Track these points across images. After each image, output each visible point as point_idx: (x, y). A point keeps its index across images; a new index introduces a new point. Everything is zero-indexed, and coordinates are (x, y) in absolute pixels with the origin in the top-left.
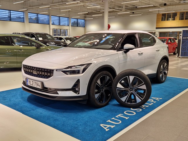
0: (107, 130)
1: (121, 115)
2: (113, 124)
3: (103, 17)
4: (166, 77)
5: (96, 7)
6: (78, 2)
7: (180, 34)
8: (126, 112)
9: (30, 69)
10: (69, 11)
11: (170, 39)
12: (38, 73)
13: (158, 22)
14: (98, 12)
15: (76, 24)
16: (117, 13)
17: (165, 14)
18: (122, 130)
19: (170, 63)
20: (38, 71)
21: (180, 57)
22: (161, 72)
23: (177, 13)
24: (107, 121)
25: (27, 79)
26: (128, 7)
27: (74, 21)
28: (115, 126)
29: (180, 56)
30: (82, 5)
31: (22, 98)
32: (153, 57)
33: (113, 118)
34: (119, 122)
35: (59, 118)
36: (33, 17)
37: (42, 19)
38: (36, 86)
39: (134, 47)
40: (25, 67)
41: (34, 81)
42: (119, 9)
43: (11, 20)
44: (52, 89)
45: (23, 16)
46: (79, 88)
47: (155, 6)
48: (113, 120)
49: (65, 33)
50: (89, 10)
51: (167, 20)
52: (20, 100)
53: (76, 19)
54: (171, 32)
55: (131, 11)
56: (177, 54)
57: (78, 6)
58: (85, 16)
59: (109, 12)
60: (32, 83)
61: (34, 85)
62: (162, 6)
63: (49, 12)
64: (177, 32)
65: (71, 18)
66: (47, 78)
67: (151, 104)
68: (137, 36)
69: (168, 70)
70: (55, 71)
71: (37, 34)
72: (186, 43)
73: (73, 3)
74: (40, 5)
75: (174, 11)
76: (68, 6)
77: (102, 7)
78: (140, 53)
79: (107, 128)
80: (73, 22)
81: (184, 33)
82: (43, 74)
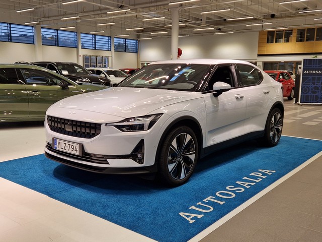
0: (191, 222)
1: (211, 198)
2: (200, 213)
3: (169, 36)
4: (279, 137)
5: (157, 20)
6: (126, 11)
7: (299, 66)
8: (219, 193)
9: (59, 122)
10: (111, 25)
11: (282, 74)
12: (75, 129)
13: (260, 45)
14: (159, 27)
15: (122, 48)
16: (192, 30)
17: (273, 32)
18: (215, 221)
19: (285, 113)
20: (75, 125)
21: (298, 104)
22: (272, 128)
23: (292, 30)
24: (190, 208)
25: (54, 139)
26: (211, 19)
27: (118, 42)
28: (203, 215)
29: (299, 102)
30: (134, 16)
31: (44, 171)
32: (259, 104)
33: (200, 203)
34: (210, 209)
35: (110, 203)
36: (47, 36)
37: (64, 38)
38: (70, 151)
39: (230, 87)
40: (50, 120)
41: (67, 143)
42: (197, 22)
43: (11, 39)
44: (97, 156)
45: (32, 34)
46: (143, 154)
47: (256, 19)
48: (199, 206)
49: (104, 62)
50: (145, 25)
51: (276, 42)
52: (42, 174)
53: (123, 39)
54: (283, 63)
55: (216, 27)
56: (295, 99)
57: (128, 17)
58: (139, 34)
59: (180, 28)
60: (63, 146)
61: (67, 149)
62: (267, 19)
63: (77, 28)
64: (292, 62)
65: (115, 37)
66: (90, 137)
67: (259, 181)
68: (233, 69)
69: (282, 126)
70: (103, 127)
71: (58, 64)
72: (310, 80)
73: (119, 13)
74: (61, 15)
75: (287, 26)
76: (110, 17)
77: (167, 18)
78: (238, 96)
79: (191, 219)
80: (117, 44)
81: (306, 64)
82: (83, 130)
